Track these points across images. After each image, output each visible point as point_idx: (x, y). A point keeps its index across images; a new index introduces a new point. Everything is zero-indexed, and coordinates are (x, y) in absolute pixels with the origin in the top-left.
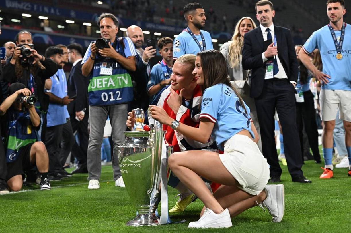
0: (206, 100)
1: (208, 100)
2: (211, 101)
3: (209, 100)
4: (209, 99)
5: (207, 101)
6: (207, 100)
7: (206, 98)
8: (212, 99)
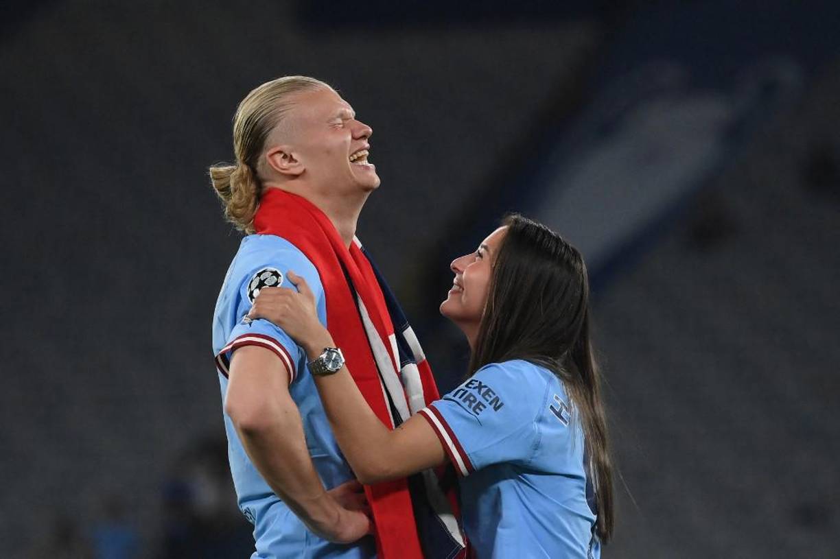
0: (484, 390)
1: (487, 397)
2: (496, 409)
3: (490, 400)
4: (494, 397)
5: (483, 396)
6: (487, 393)
7: (485, 387)
8: (502, 404)
